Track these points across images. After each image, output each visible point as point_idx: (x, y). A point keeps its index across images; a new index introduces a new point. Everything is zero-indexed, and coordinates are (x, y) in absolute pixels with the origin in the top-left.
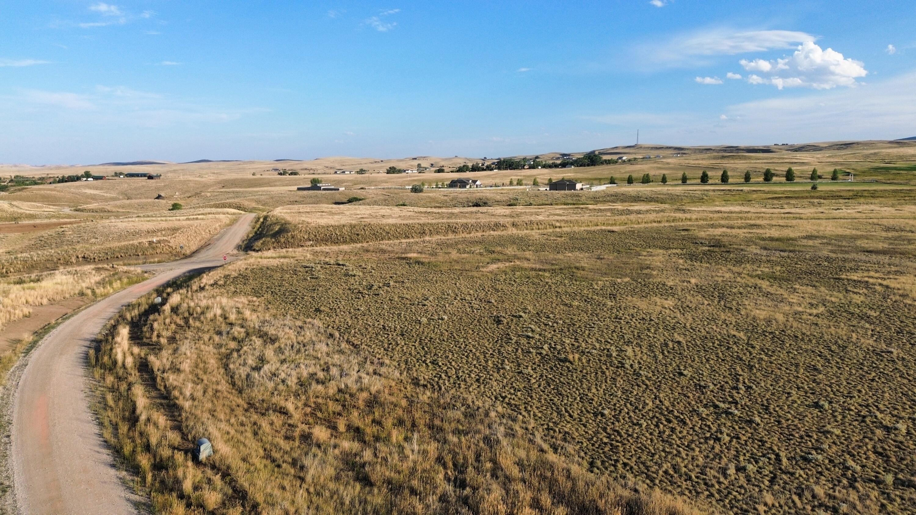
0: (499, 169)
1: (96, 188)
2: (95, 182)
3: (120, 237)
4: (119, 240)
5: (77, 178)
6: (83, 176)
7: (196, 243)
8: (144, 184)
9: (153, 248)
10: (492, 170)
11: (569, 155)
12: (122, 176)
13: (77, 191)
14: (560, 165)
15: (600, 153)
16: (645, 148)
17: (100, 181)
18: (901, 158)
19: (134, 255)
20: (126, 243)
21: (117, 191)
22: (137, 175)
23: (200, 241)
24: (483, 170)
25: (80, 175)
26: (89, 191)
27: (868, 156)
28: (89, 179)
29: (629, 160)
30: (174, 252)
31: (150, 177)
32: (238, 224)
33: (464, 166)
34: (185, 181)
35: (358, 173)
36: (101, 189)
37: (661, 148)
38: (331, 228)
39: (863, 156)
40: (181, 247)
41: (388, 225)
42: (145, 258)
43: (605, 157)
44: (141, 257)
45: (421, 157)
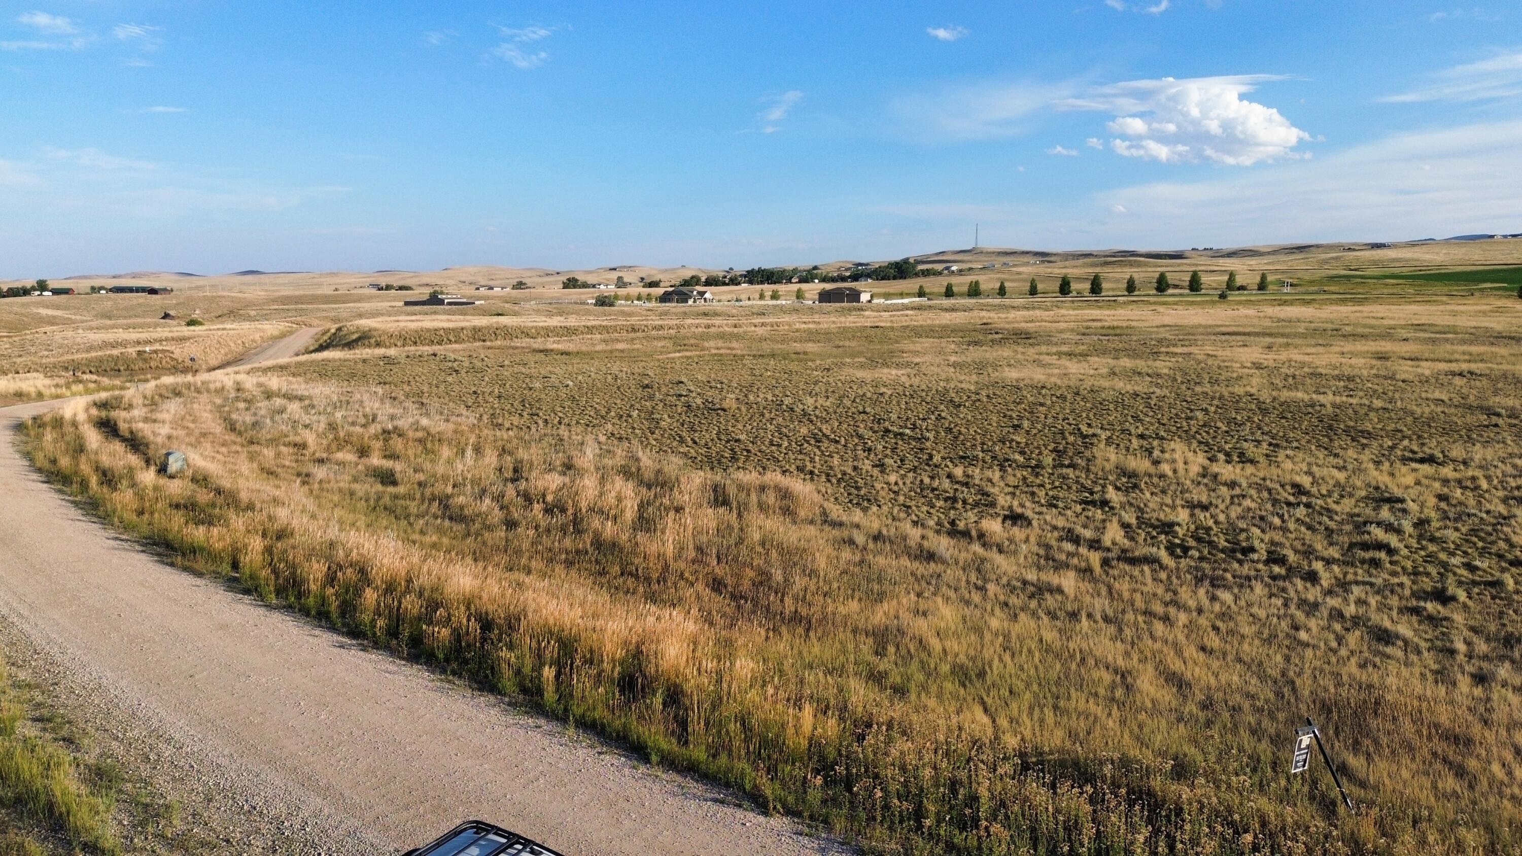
0: (751, 282)
1: (58, 308)
2: (55, 297)
3: (90, 349)
4: (88, 351)
5: (26, 292)
6: (33, 289)
7: (220, 357)
8: (141, 301)
9: (145, 360)
10: (739, 284)
11: (867, 265)
12: (103, 292)
13: (23, 311)
14: (849, 277)
15: (918, 262)
16: (988, 253)
17: (63, 296)
18: (1375, 263)
19: (112, 370)
20: (100, 353)
21: (94, 313)
22: (130, 290)
23: (226, 355)
24: (724, 284)
25: (29, 286)
26: (44, 312)
27: (1326, 262)
28: (45, 293)
29: (961, 271)
30: (180, 366)
31: (153, 291)
32: (292, 337)
33: (693, 277)
34: (215, 297)
35: (514, 288)
36: (66, 308)
37: (1013, 253)
38: (442, 332)
39: (1318, 262)
40: (192, 360)
41: (536, 328)
42: (131, 375)
43: (920, 267)
44: (123, 373)
45: (625, 267)
